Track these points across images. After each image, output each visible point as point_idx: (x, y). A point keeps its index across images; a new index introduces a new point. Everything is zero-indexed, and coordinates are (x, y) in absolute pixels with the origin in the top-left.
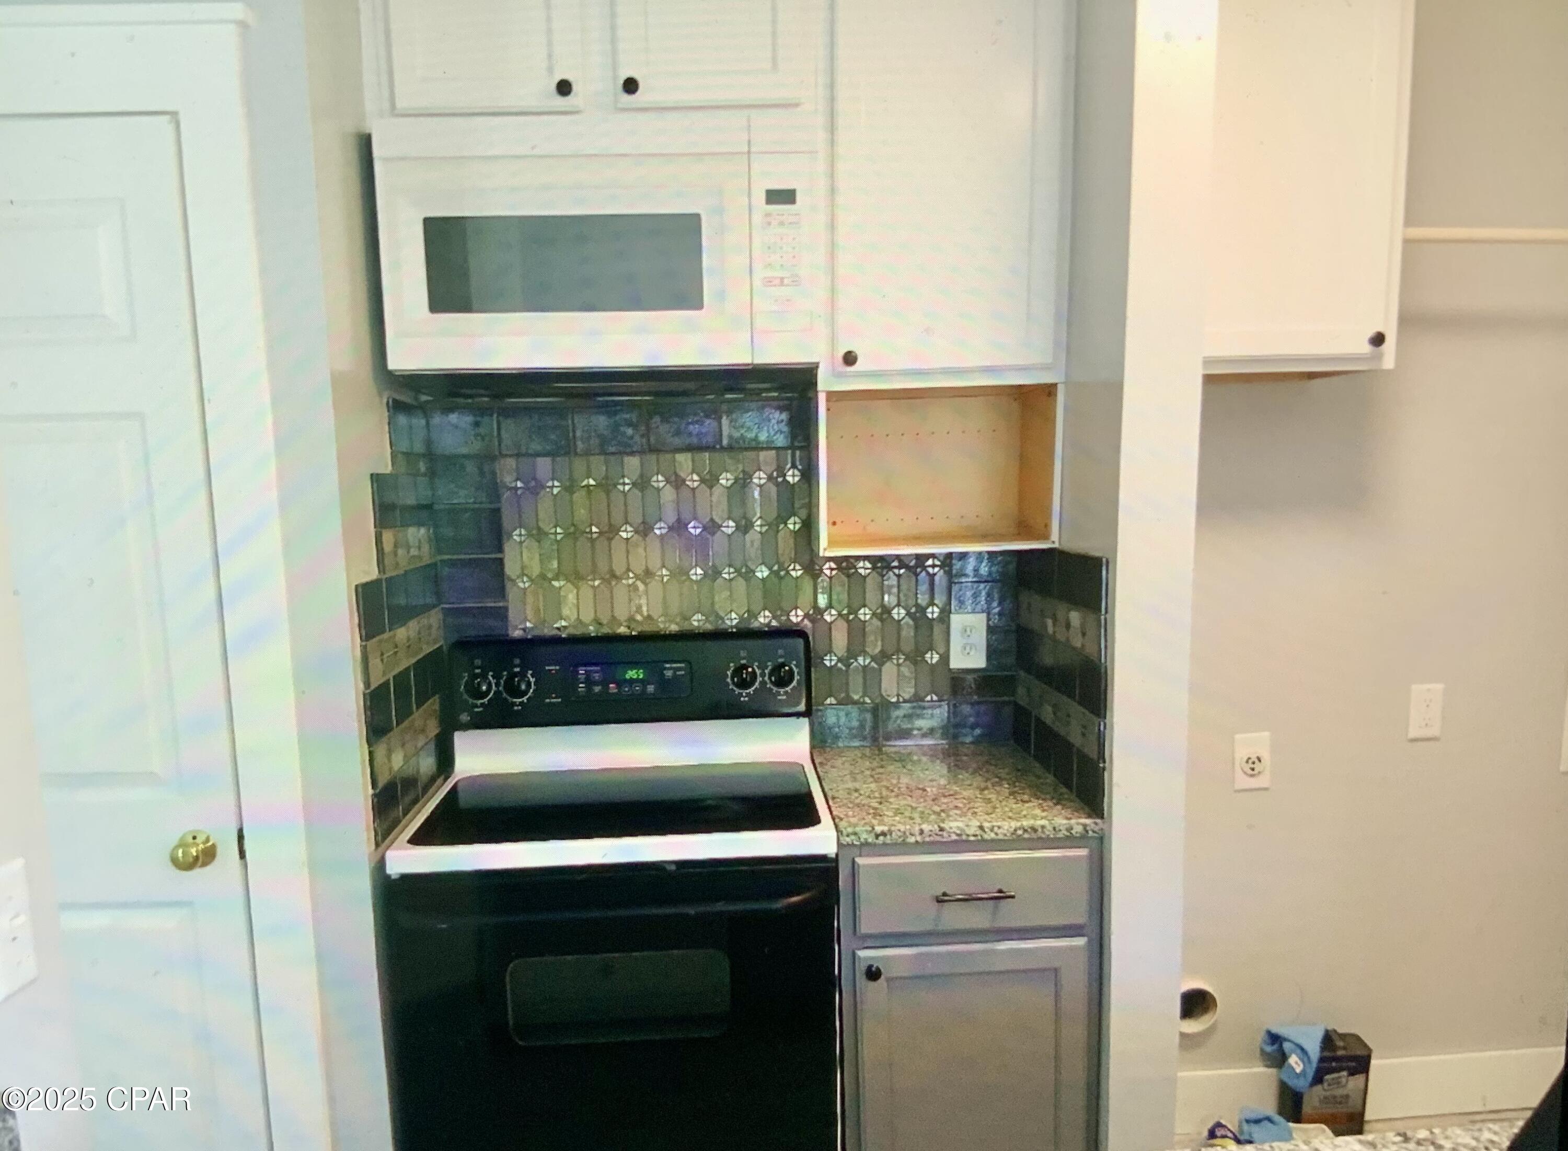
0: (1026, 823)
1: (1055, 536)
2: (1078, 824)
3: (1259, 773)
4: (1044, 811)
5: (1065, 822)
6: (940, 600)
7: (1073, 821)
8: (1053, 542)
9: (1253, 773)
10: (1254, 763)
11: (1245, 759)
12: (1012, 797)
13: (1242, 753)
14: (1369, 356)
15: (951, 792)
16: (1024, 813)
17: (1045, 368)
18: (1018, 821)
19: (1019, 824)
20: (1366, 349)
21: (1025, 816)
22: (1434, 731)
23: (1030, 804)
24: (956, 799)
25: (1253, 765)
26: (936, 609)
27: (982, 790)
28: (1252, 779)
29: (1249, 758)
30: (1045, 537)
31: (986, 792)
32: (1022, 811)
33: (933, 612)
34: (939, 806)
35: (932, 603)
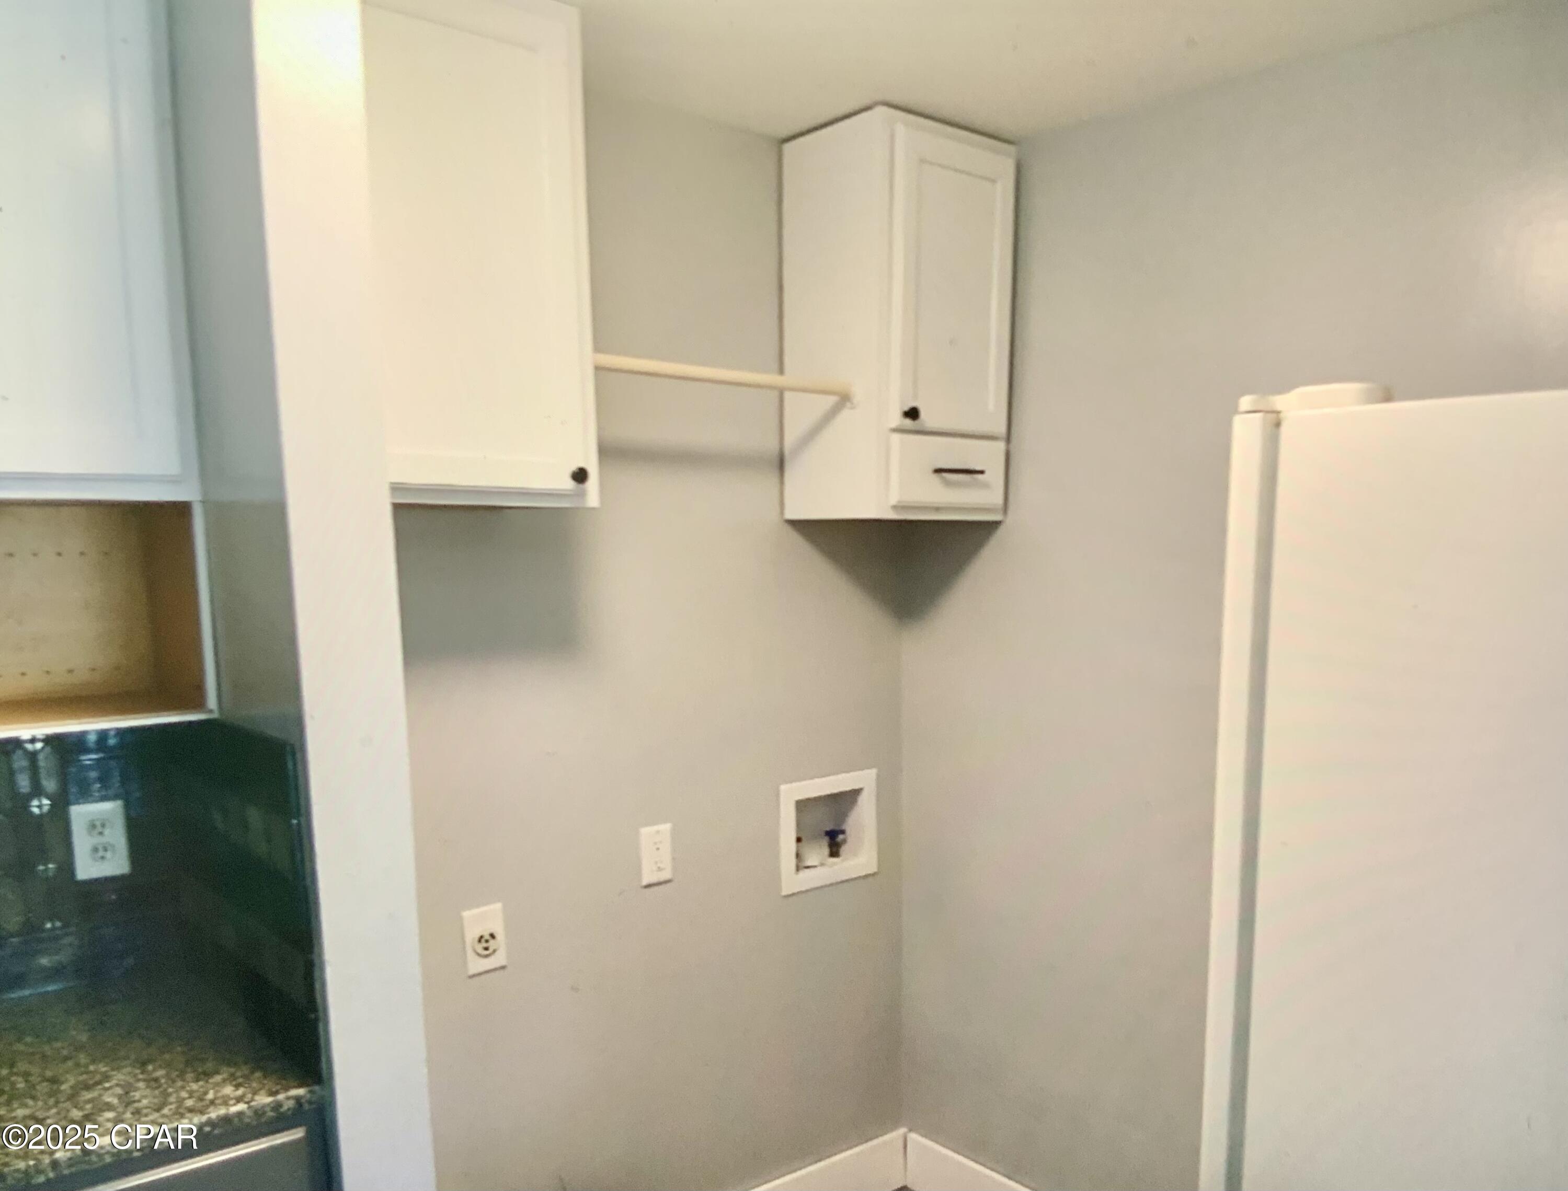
0: (214, 1114)
1: (212, 701)
2: (288, 1098)
3: (494, 951)
4: (237, 1086)
5: (269, 1099)
6: (50, 784)
7: (281, 1097)
8: (211, 711)
9: (488, 953)
10: (487, 941)
11: (477, 939)
12: (189, 1070)
13: (472, 934)
14: (572, 493)
15: (98, 1077)
16: (210, 1095)
17: (174, 481)
18: (202, 1112)
19: (204, 1118)
20: (569, 484)
21: (212, 1102)
22: (666, 875)
23: (218, 1078)
24: (107, 1089)
25: (486, 941)
26: (46, 802)
27: (144, 1064)
28: (486, 961)
29: (481, 937)
30: (198, 703)
31: (150, 1067)
32: (206, 1093)
33: (39, 806)
34: (81, 1109)
35: (37, 791)
